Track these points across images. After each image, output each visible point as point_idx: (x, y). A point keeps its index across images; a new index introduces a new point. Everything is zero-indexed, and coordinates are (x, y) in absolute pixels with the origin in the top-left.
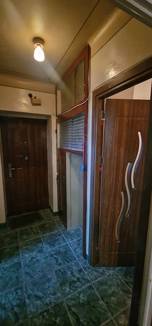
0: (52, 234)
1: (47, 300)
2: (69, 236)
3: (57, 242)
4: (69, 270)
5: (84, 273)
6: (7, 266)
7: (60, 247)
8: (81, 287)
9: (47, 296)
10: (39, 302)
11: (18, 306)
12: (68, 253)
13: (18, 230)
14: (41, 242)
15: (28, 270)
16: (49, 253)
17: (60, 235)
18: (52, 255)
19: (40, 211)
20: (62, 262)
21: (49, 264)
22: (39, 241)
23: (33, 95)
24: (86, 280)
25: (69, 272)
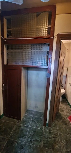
2: (26, 122)
3: (24, 131)
4: (47, 138)
7: (29, 133)
12: (36, 131)
16: (27, 142)
18: (31, 141)
20: (40, 139)
21: (37, 148)
22: (11, 143)
24: (56, 134)
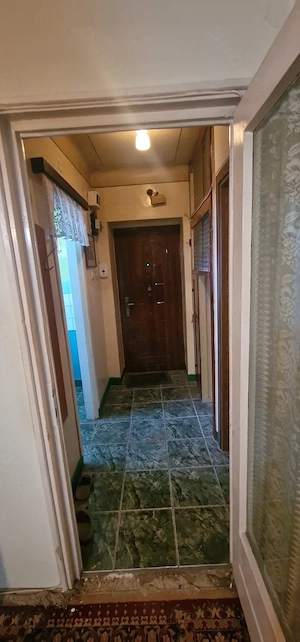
0: (178, 402)
2: (203, 409)
3: (182, 412)
4: (188, 445)
5: (207, 453)
6: (113, 422)
7: (184, 419)
8: (196, 465)
9: (151, 460)
10: (140, 463)
11: (118, 459)
12: (194, 427)
13: (135, 389)
14: (161, 408)
15: (135, 431)
16: (167, 421)
17: (189, 405)
18: (170, 425)
19: (170, 372)
20: (181, 435)
21: (163, 433)
22: (158, 406)
23: (155, 191)
24: (206, 461)
25: (186, 447)
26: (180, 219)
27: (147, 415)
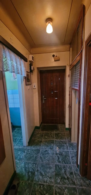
0: (61, 141)
1: (45, 179)
2: (72, 146)
3: (62, 147)
4: (64, 168)
5: (73, 176)
6: (34, 149)
7: (63, 151)
8: (68, 185)
9: (46, 176)
10: (41, 177)
11: (31, 172)
12: (67, 157)
13: (44, 132)
14: (54, 143)
15: (42, 156)
16: (55, 151)
17: (66, 143)
18: (57, 154)
19: (59, 125)
20: (61, 161)
21: (53, 159)
22: (52, 142)
23: (55, 55)
24: (73, 182)
25: (63, 170)
26: (65, 66)
27: (48, 146)
